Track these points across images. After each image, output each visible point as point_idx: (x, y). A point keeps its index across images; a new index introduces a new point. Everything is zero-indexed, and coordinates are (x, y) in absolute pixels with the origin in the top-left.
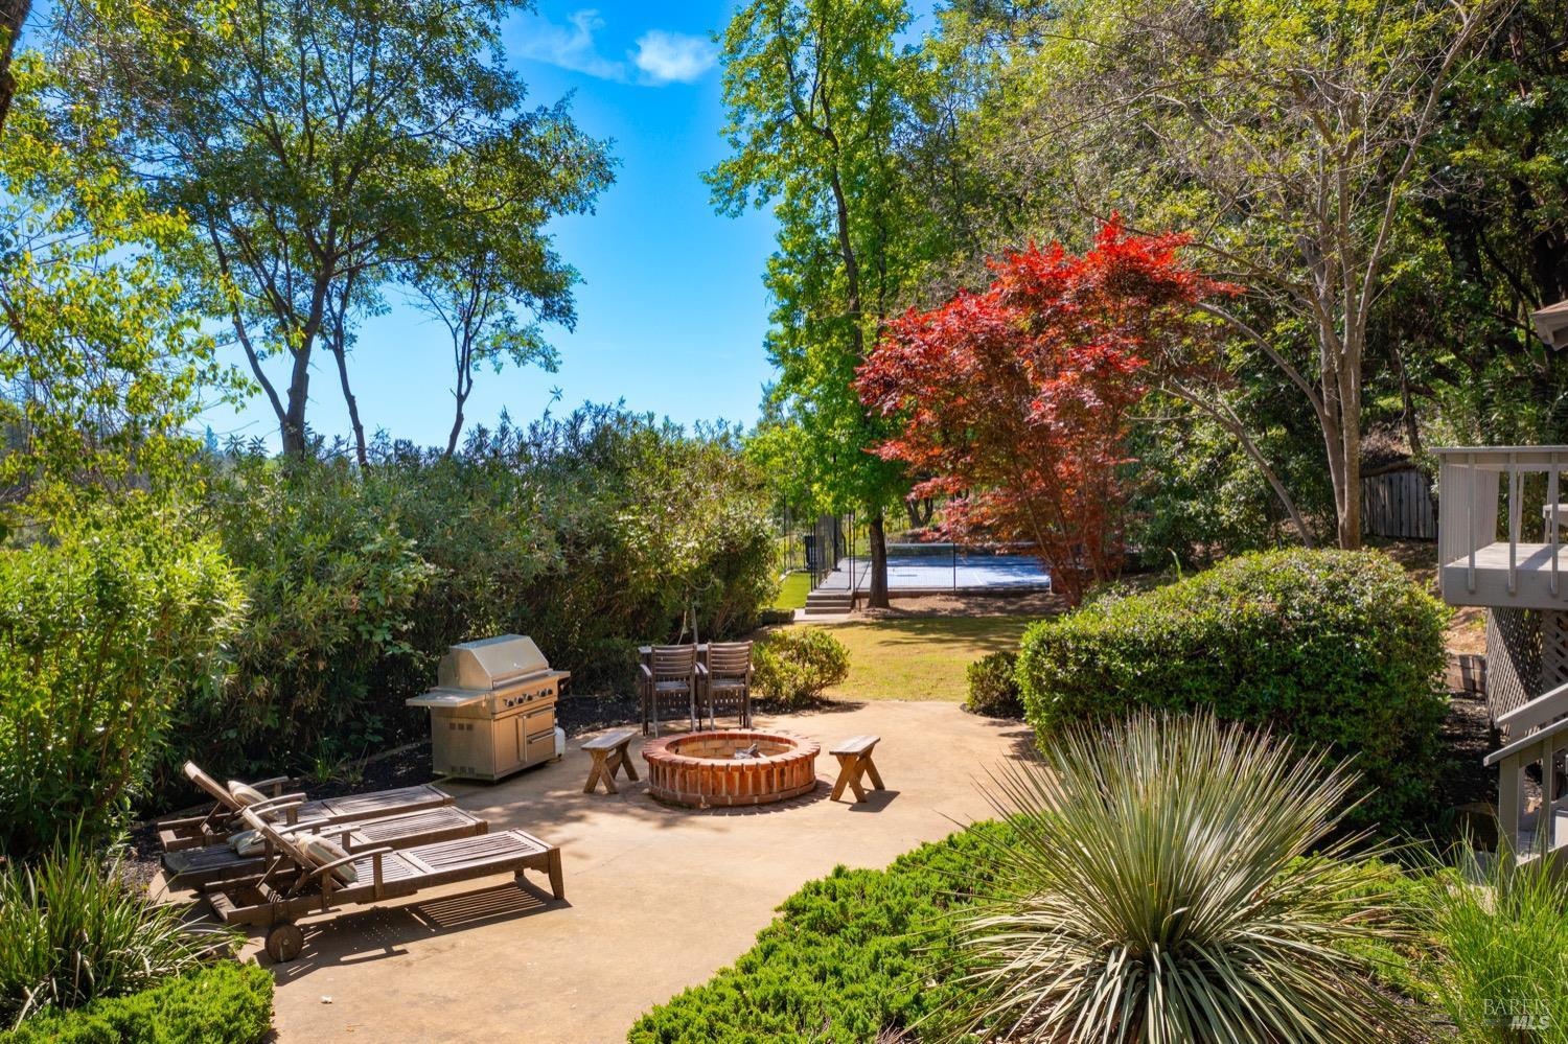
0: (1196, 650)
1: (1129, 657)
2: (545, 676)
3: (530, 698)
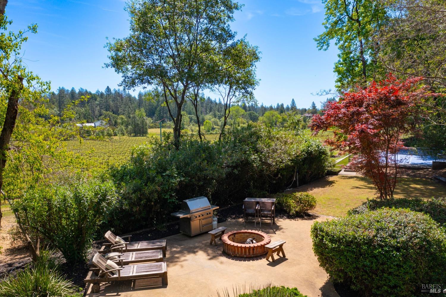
0: (349, 244)
1: (332, 241)
2: (210, 209)
3: (203, 215)
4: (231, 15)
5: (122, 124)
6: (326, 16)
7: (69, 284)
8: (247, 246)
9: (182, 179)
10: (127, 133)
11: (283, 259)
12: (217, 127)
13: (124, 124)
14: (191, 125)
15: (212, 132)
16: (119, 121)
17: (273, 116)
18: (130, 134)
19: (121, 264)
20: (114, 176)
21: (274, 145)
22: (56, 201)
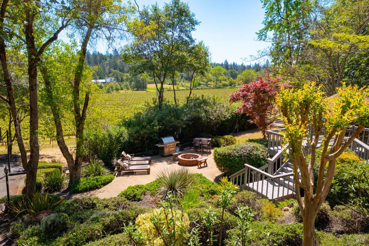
2: (174, 143)
3: (170, 146)
4: (193, 27)
5: (127, 81)
6: (266, 16)
7: (108, 171)
8: (191, 160)
9: (160, 127)
10: (131, 88)
11: (207, 166)
12: (203, 83)
13: (129, 81)
14: (182, 82)
15: (198, 88)
16: (124, 78)
17: (249, 75)
18: (133, 88)
19: (130, 165)
20: (125, 124)
21: (215, 107)
22: (101, 136)
